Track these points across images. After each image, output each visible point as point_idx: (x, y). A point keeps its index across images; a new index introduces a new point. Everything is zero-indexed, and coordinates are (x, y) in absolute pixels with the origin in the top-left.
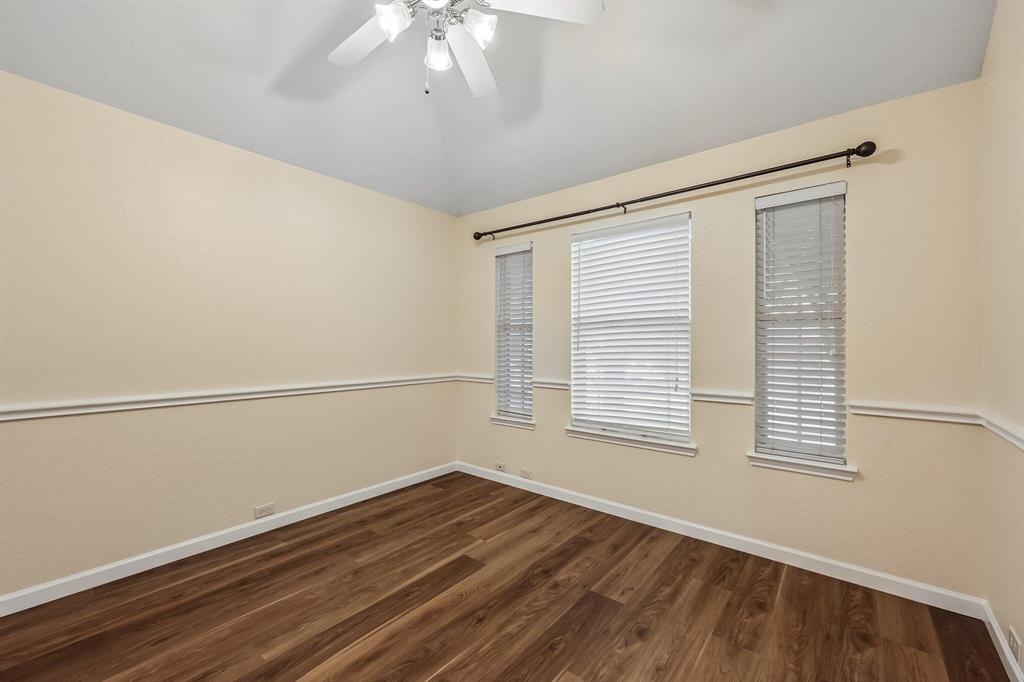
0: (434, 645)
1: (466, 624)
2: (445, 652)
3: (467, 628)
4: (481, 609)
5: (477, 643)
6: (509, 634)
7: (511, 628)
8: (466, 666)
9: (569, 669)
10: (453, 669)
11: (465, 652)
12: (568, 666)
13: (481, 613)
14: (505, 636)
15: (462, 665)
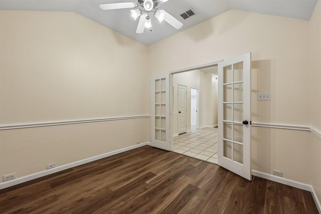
0: (148, 199)
1: (137, 205)
2: (144, 197)
3: (137, 204)
4: (130, 212)
5: (135, 199)
6: (123, 202)
7: (122, 203)
8: (139, 193)
9: (112, 191)
10: (142, 192)
11: (138, 197)
12: (112, 192)
13: (131, 210)
14: (125, 201)
15: (140, 193)
